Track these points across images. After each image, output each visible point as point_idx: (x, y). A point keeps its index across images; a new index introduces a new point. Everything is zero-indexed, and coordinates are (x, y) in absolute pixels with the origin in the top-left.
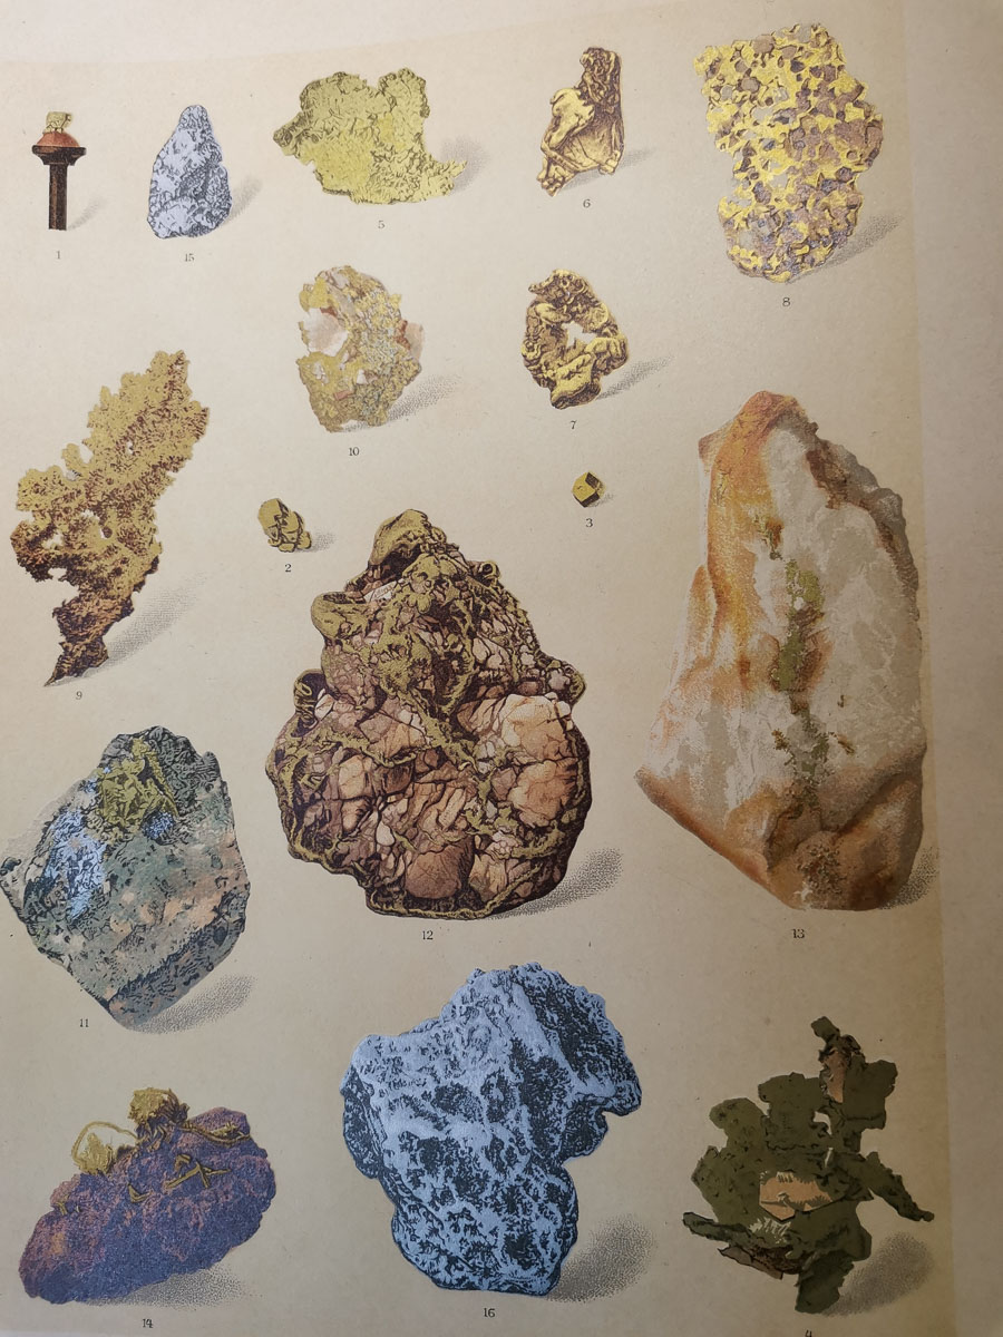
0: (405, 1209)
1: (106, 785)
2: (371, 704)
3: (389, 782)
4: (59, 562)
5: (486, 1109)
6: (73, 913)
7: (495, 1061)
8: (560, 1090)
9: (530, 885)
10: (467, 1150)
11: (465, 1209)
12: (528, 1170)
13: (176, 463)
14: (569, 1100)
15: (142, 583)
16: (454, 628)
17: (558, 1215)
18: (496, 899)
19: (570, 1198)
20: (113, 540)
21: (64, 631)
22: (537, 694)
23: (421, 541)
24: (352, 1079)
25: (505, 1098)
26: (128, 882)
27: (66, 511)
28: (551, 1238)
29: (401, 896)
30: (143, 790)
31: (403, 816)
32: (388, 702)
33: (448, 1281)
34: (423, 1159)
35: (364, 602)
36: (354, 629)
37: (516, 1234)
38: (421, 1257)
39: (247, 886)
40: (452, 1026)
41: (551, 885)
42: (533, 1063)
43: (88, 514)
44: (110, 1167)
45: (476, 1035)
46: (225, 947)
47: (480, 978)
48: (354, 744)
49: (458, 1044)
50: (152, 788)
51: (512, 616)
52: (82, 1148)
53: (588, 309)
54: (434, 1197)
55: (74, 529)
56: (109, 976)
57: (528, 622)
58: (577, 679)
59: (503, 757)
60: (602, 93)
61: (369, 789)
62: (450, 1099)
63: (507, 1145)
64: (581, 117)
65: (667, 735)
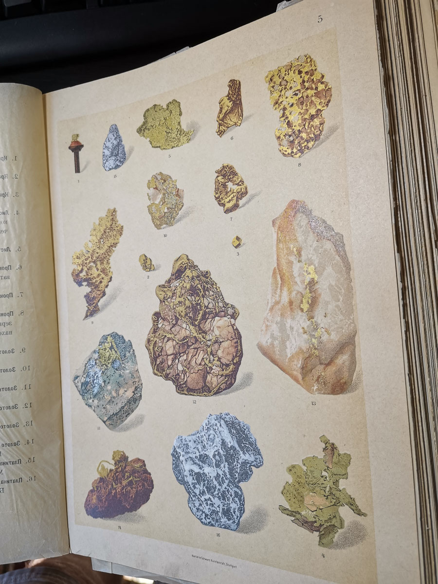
0: (192, 496)
1: (101, 351)
2: (174, 322)
3: (181, 349)
4: (85, 280)
5: (214, 463)
6: (94, 393)
7: (217, 446)
8: (237, 457)
9: (225, 384)
10: (209, 477)
11: (209, 498)
12: (228, 485)
13: (115, 245)
14: (240, 461)
15: (108, 285)
16: (198, 295)
17: (238, 502)
18: (215, 389)
19: (242, 496)
20: (99, 272)
21: (87, 302)
22: (224, 317)
23: (186, 265)
24: (174, 450)
25: (220, 460)
26: (109, 383)
27: (86, 263)
28: (236, 510)
29: (186, 388)
30: (111, 353)
31: (185, 360)
32: (179, 321)
33: (205, 523)
34: (197, 479)
35: (171, 287)
36: (168, 296)
37: (226, 508)
38: (197, 513)
39: (142, 384)
40: (203, 434)
41: (231, 384)
42: (229, 448)
43: (92, 264)
44: (108, 475)
45: (210, 437)
46: (136, 405)
47: (211, 417)
48: (170, 336)
49: (205, 440)
50: (114, 352)
51: (215, 289)
52: (100, 469)
53: (234, 177)
54: (200, 492)
55: (88, 269)
56: (105, 413)
57: (220, 291)
58: (236, 310)
59: (215, 339)
60: (235, 96)
61: (175, 352)
62: (203, 459)
63: (221, 476)
64: (228, 107)
65: (266, 330)
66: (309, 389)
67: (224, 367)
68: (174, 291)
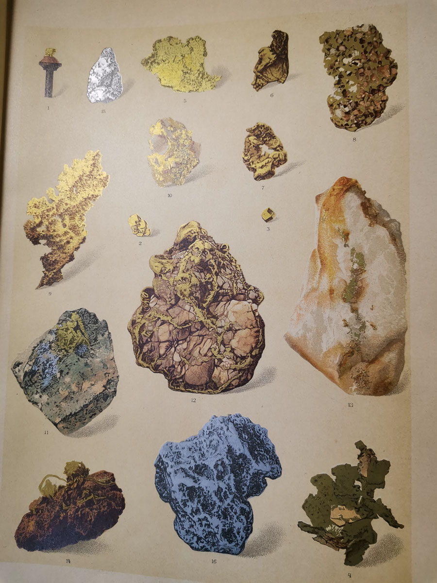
0: (180, 516)
1: (60, 332)
2: (173, 302)
3: (180, 335)
4: (44, 237)
5: (216, 475)
6: (44, 385)
7: (220, 455)
8: (247, 467)
9: (238, 381)
10: (207, 492)
11: (205, 517)
12: (233, 501)
13: (94, 198)
14: (251, 472)
15: (79, 248)
16: (209, 271)
17: (245, 520)
18: (223, 386)
19: (250, 514)
21: (45, 267)
22: (243, 300)
23: (196, 234)
24: (159, 460)
25: (224, 470)
26: (68, 373)
27: (47, 216)
28: (241, 530)
29: (183, 383)
30: (75, 335)
31: (185, 349)
32: (180, 301)
33: (197, 547)
34: (188, 495)
35: (172, 259)
36: (167, 270)
37: (227, 528)
38: (186, 537)
39: (118, 377)
40: (202, 439)
41: (247, 381)
42: (236, 456)
43: (57, 218)
44: (55, 494)
45: (212, 443)
46: (107, 402)
47: (215, 419)
48: (165, 318)
49: (205, 447)
50: (79, 334)
51: (234, 267)
52: (43, 486)
53: (271, 139)
54: (192, 510)
55: (50, 224)
56: (58, 413)
57: (241, 270)
58: (261, 294)
59: (228, 326)
60: (280, 49)
61: (171, 338)
62: (201, 470)
63: (224, 490)
64: (271, 59)
65: (298, 320)
66: (346, 388)
67: (239, 359)
68: (177, 263)
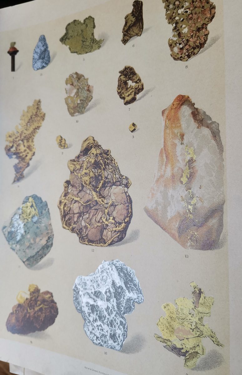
0: (87, 322)
1: (24, 208)
2: (80, 188)
3: (85, 209)
4: (15, 154)
5: (106, 298)
6: (17, 240)
7: (108, 285)
8: (124, 295)
9: (117, 238)
10: (101, 309)
11: (100, 324)
12: (115, 316)
13: (38, 128)
14: (126, 298)
15: (32, 158)
16: (100, 168)
17: (122, 329)
18: (109, 242)
19: (125, 325)
20: (25, 148)
21: (16, 171)
22: (119, 186)
23: (92, 144)
24: (75, 286)
25: (110, 296)
26: (29, 233)
27: (16, 141)
28: (121, 335)
29: (87, 240)
30: (31, 210)
31: (87, 218)
32: (84, 188)
33: (96, 343)
34: (91, 309)
35: (79, 161)
36: (77, 169)
37: (112, 333)
38: (90, 336)
39: (53, 235)
40: (98, 275)
41: (122, 238)
42: (117, 287)
43: (20, 142)
44: (24, 302)
45: (104, 278)
46: (48, 250)
47: (105, 263)
48: (76, 199)
49: (99, 280)
50: (33, 210)
51: (114, 164)
52: (19, 297)
53: (133, 76)
54: (93, 320)
55: (17, 146)
56: (25, 256)
57: (117, 166)
58: (129, 181)
59: (111, 203)
60: (138, 13)
61: (80, 211)
62: (97, 294)
63: (111, 308)
64: (132, 21)
65: (152, 197)
66: (183, 245)
67: (117, 224)
68: (82, 164)
